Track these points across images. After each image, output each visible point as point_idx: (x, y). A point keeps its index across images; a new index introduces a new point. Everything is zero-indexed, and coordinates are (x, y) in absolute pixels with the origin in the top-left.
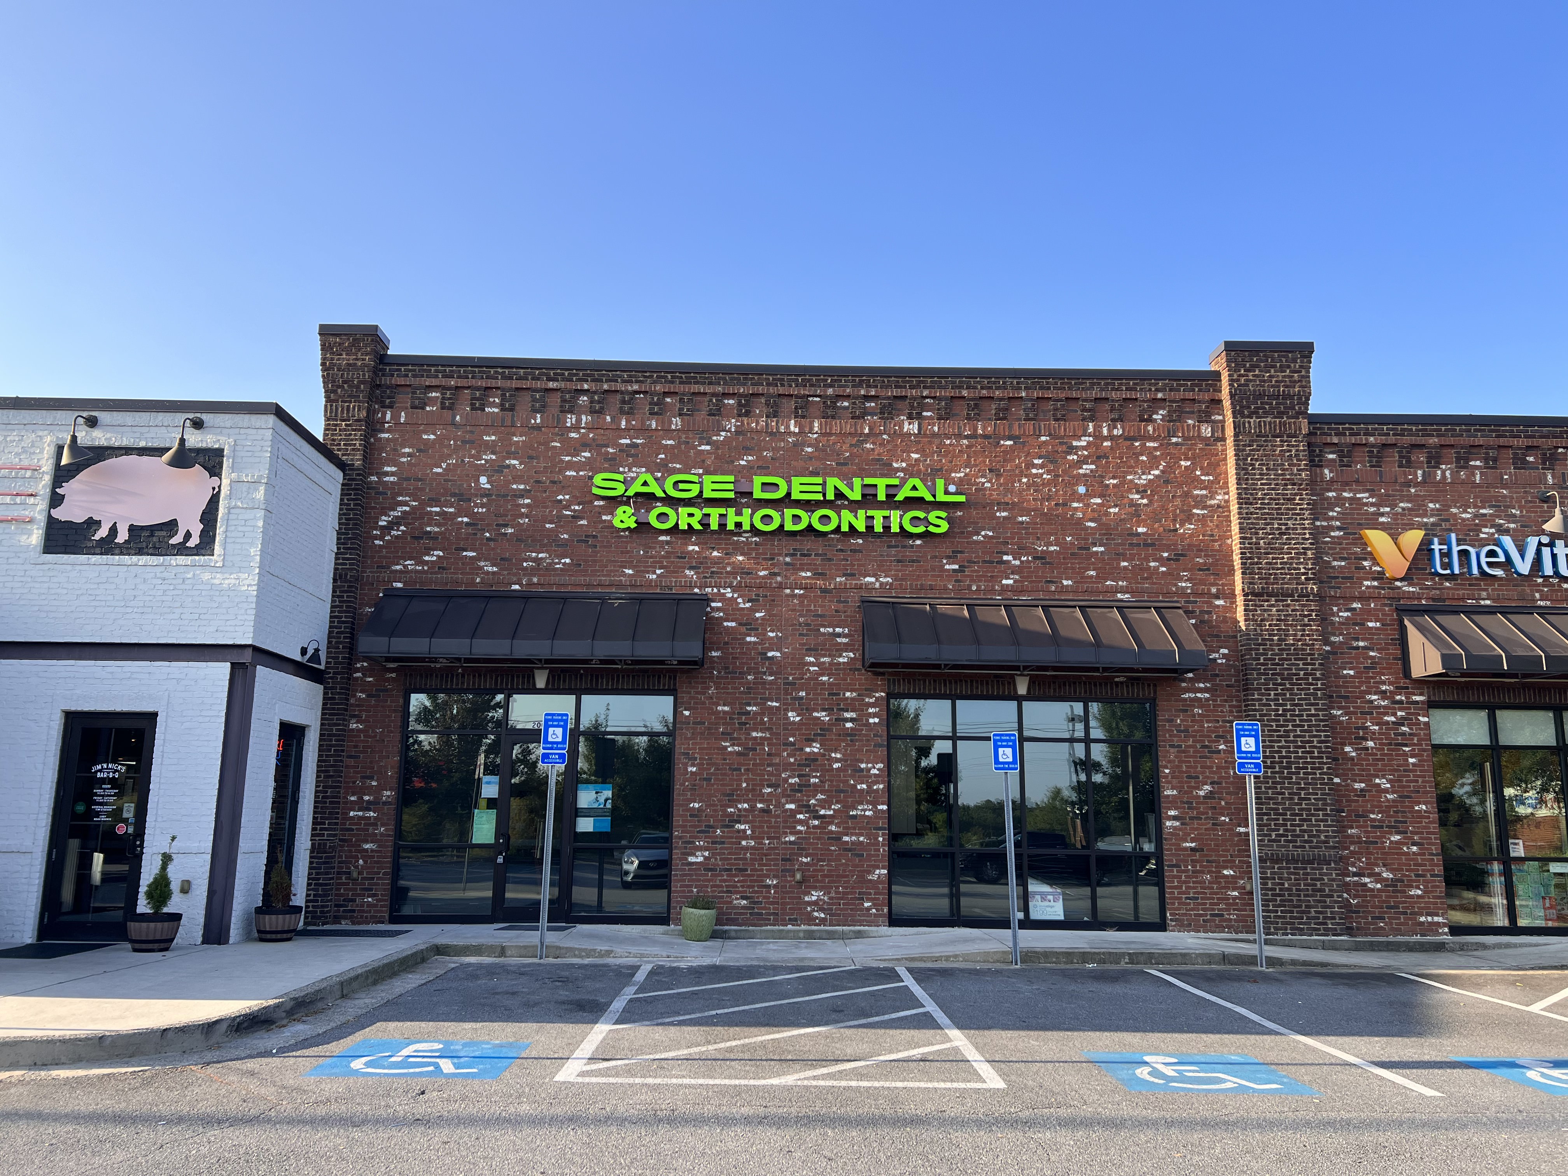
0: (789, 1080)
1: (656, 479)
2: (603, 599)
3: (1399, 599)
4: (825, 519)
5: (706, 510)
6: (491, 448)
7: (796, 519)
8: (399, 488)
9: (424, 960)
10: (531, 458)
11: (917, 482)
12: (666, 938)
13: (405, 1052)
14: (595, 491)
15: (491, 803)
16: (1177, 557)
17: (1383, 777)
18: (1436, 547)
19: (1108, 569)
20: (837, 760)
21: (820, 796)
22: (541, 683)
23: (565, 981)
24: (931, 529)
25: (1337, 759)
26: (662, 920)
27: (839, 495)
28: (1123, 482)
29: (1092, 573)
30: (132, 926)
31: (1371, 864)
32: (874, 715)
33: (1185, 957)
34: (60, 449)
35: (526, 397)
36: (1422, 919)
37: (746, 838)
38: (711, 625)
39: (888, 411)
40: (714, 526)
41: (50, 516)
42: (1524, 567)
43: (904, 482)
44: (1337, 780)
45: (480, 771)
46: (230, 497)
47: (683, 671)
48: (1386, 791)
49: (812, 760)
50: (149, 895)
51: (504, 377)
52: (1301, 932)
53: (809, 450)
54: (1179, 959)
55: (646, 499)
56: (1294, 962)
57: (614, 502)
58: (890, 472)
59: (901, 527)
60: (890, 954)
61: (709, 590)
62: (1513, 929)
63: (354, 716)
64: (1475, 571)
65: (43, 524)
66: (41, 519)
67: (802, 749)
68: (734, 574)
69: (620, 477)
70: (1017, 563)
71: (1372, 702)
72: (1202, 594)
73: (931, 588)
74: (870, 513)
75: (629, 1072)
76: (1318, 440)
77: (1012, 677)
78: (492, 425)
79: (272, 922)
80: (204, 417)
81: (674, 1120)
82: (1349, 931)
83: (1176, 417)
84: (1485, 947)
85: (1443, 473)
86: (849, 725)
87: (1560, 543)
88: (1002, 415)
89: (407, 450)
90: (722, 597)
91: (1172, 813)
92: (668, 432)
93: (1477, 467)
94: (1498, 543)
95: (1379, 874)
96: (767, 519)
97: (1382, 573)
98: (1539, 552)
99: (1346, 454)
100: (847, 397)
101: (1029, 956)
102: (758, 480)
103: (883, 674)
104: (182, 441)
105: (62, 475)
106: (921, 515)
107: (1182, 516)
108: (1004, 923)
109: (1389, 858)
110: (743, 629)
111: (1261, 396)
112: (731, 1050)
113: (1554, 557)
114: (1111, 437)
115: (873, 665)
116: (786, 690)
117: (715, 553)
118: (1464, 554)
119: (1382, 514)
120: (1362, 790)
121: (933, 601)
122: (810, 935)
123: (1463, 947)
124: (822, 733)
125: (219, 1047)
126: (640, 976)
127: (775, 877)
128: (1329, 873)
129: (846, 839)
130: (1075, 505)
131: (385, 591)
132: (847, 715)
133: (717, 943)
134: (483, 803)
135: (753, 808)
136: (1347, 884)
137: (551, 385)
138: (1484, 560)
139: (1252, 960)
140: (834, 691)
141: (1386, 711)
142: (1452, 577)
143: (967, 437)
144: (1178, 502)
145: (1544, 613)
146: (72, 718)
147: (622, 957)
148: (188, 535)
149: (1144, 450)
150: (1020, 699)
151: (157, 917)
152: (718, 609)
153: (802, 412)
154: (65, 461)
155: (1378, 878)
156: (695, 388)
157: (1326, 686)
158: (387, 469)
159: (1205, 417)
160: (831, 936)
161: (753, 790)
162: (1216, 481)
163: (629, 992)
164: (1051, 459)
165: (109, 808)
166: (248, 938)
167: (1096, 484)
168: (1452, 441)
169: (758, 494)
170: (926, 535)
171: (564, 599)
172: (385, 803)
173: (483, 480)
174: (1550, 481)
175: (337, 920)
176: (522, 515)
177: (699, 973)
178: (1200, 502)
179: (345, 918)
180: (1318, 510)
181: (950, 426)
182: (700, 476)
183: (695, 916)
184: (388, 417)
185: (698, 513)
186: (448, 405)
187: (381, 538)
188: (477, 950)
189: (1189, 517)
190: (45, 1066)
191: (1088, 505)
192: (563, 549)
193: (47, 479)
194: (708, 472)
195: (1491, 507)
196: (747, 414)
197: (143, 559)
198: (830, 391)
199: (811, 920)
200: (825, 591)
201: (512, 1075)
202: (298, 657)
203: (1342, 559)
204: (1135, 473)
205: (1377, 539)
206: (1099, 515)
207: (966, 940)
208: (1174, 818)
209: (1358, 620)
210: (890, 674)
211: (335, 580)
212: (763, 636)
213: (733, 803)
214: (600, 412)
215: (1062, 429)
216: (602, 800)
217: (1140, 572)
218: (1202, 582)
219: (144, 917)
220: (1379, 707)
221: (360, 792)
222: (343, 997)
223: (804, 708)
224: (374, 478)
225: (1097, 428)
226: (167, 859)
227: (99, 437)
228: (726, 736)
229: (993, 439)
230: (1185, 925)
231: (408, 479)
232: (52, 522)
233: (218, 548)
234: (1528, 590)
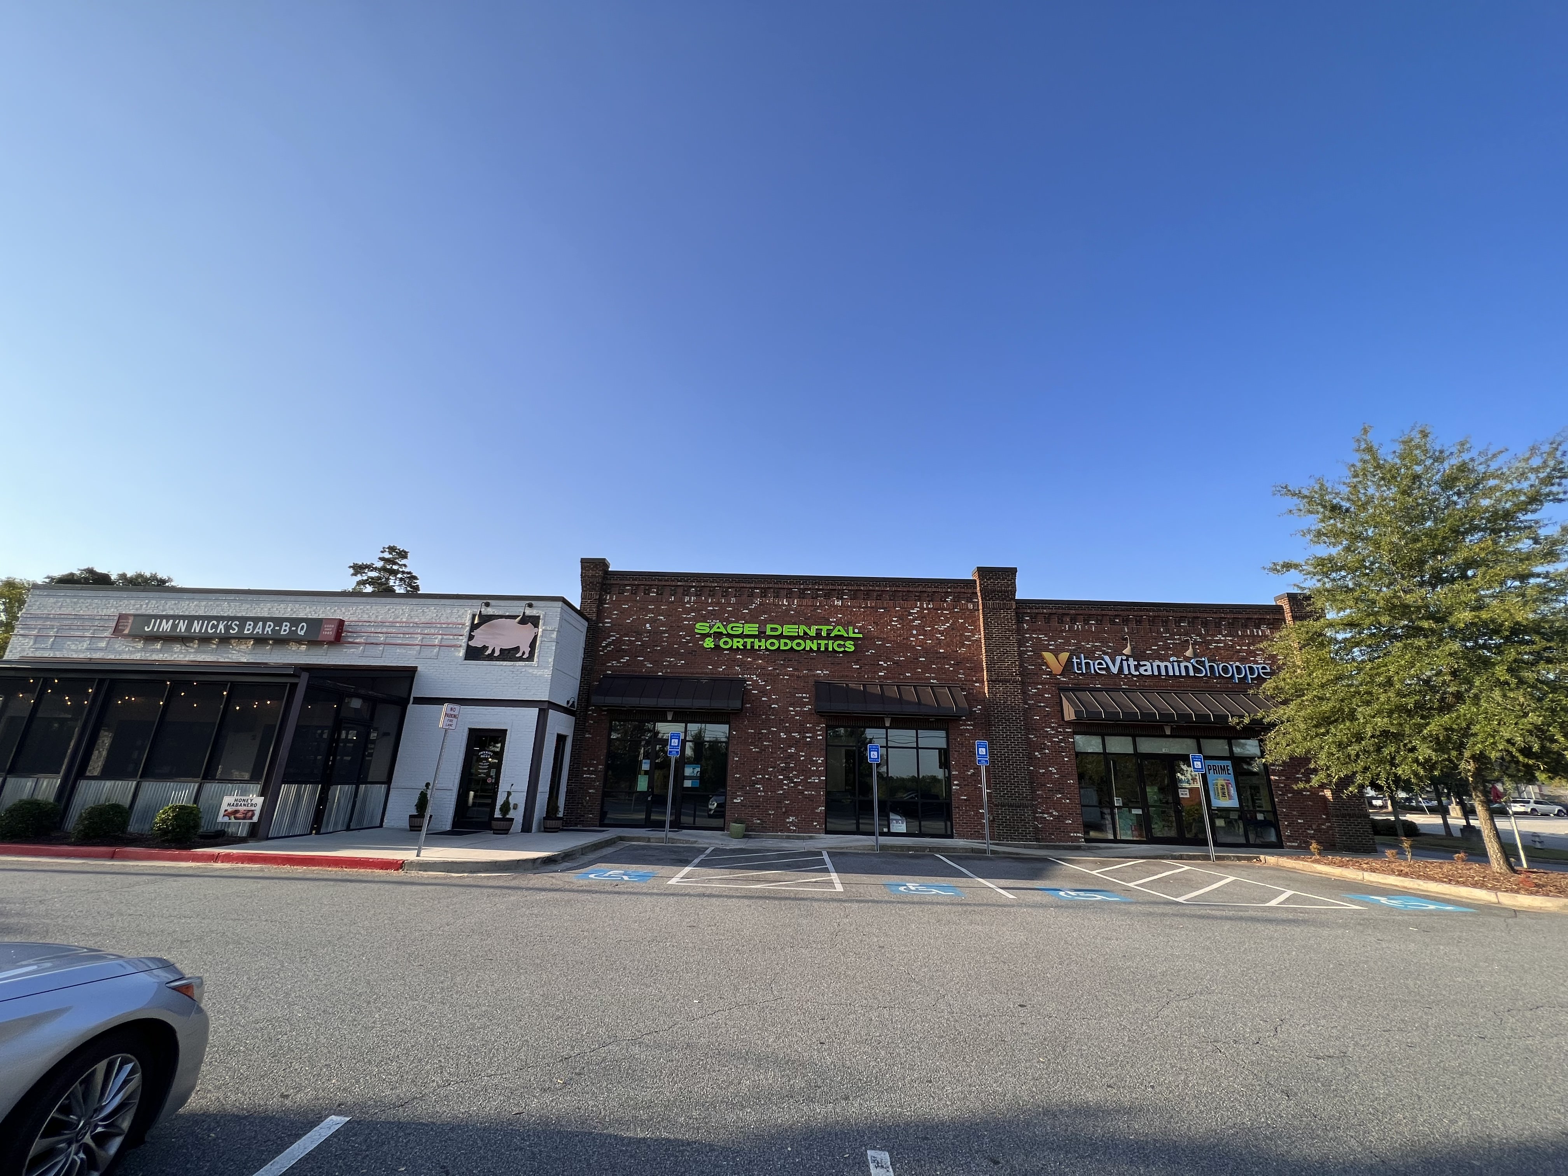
0: (759, 886)
1: (723, 625)
2: (698, 679)
3: (1059, 684)
4: (799, 644)
5: (745, 640)
6: (651, 611)
7: (786, 644)
8: (611, 629)
9: (615, 843)
10: (669, 616)
11: (840, 628)
12: (721, 837)
13: (611, 873)
14: (696, 631)
15: (646, 772)
16: (957, 664)
17: (1053, 767)
18: (1075, 660)
19: (926, 668)
20: (803, 756)
21: (794, 773)
22: (669, 718)
23: (675, 852)
24: (846, 649)
25: (1031, 758)
26: (722, 829)
27: (805, 633)
28: (933, 628)
29: (920, 670)
30: (494, 823)
31: (1048, 808)
32: (820, 735)
33: (954, 849)
34: (474, 616)
35: (668, 588)
36: (1072, 835)
37: (760, 791)
38: (747, 692)
39: (828, 595)
40: (749, 647)
41: (468, 644)
42: (1115, 670)
43: (834, 627)
44: (1032, 768)
45: (641, 757)
46: (542, 636)
47: (733, 714)
48: (1054, 773)
49: (791, 756)
50: (501, 809)
51: (659, 580)
52: (1015, 840)
53: (792, 612)
54: (952, 850)
55: (718, 635)
56: (1004, 853)
57: (704, 636)
58: (829, 623)
59: (833, 648)
60: (822, 846)
61: (746, 676)
62: (1115, 841)
63: (587, 731)
64: (1093, 672)
65: (465, 648)
66: (464, 645)
67: (787, 751)
68: (757, 669)
69: (708, 625)
70: (886, 665)
71: (1048, 731)
72: (969, 681)
73: (847, 676)
74: (819, 642)
75: (696, 882)
76: (1021, 611)
77: (883, 718)
78: (652, 602)
79: (551, 823)
80: (533, 602)
81: (710, 896)
82: (1037, 840)
83: (956, 600)
84: (1099, 848)
85: (1078, 626)
86: (808, 739)
87: (1131, 659)
88: (879, 597)
89: (615, 612)
90: (751, 679)
91: (956, 782)
92: (729, 605)
93: (1093, 624)
94: (1103, 660)
95: (1052, 813)
96: (772, 644)
97: (1051, 672)
98: (1121, 663)
99: (1034, 617)
100: (809, 589)
101: (883, 848)
102: (769, 626)
103: (824, 716)
104: (524, 613)
105: (474, 627)
106: (842, 643)
107: (960, 645)
108: (873, 834)
109: (1057, 805)
110: (761, 694)
111: (994, 591)
112: (739, 877)
113: (1129, 666)
114: (928, 609)
115: (819, 712)
116: (780, 723)
117: (749, 659)
118: (1087, 664)
119: (1051, 645)
120: (1043, 773)
121: (847, 682)
122: (788, 837)
123: (1089, 848)
124: (796, 743)
125: (537, 868)
126: (708, 851)
127: (773, 810)
128: (1028, 812)
129: (806, 793)
130: (912, 639)
131: (603, 675)
132: (808, 735)
133: (745, 840)
134: (643, 772)
135: (764, 777)
136: (1037, 817)
137: (679, 583)
138: (1096, 667)
139: (984, 851)
140: (802, 724)
141: (1054, 736)
142: (1082, 674)
143: (863, 608)
144: (958, 638)
145: (1124, 691)
146: (471, 731)
147: (701, 843)
148: (524, 653)
149: (942, 614)
150: (887, 728)
151: (504, 819)
152: (750, 685)
153: (789, 595)
154: (476, 622)
155: (1051, 815)
156: (742, 585)
157: (1025, 724)
158: (606, 620)
159: (970, 600)
160: (798, 838)
161: (764, 769)
162: (975, 629)
163: (702, 857)
164: (901, 618)
165: (485, 771)
166: (539, 830)
167: (921, 629)
168: (1081, 612)
169: (769, 633)
170: (844, 652)
171: (680, 679)
172: (599, 771)
173: (648, 625)
174: (1126, 631)
175: (576, 825)
176: (664, 642)
177: (734, 851)
178: (968, 638)
179: (580, 824)
180: (1021, 643)
181: (856, 603)
182: (743, 624)
183: (736, 827)
184: (608, 598)
185: (742, 641)
186: (634, 593)
187: (602, 651)
188: (638, 839)
189: (963, 645)
190: (474, 872)
191: (917, 639)
192: (681, 656)
193: (468, 628)
194: (746, 622)
195: (1099, 642)
196: (765, 596)
197: (505, 663)
198: (802, 586)
199: (789, 831)
200: (798, 677)
201: (651, 882)
202: (565, 705)
203: (1033, 665)
204: (939, 625)
205: (1048, 656)
206: (922, 643)
207: (858, 840)
208: (957, 785)
209: (1040, 693)
210: (827, 716)
211: (582, 670)
212: (770, 698)
213: (755, 775)
214: (700, 595)
215: (906, 604)
216: (695, 772)
217: (941, 670)
218: (969, 675)
219: (498, 819)
220: (1051, 734)
221: (589, 766)
222: (582, 854)
223: (788, 732)
224: (601, 625)
225: (922, 605)
226: (509, 794)
227: (490, 611)
228: (752, 744)
229: (875, 609)
230: (962, 836)
231: (615, 625)
232: (469, 647)
233: (536, 659)
234: (1118, 680)
